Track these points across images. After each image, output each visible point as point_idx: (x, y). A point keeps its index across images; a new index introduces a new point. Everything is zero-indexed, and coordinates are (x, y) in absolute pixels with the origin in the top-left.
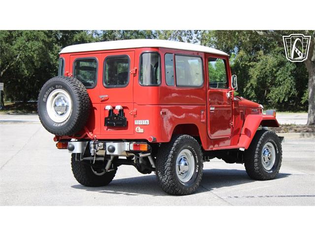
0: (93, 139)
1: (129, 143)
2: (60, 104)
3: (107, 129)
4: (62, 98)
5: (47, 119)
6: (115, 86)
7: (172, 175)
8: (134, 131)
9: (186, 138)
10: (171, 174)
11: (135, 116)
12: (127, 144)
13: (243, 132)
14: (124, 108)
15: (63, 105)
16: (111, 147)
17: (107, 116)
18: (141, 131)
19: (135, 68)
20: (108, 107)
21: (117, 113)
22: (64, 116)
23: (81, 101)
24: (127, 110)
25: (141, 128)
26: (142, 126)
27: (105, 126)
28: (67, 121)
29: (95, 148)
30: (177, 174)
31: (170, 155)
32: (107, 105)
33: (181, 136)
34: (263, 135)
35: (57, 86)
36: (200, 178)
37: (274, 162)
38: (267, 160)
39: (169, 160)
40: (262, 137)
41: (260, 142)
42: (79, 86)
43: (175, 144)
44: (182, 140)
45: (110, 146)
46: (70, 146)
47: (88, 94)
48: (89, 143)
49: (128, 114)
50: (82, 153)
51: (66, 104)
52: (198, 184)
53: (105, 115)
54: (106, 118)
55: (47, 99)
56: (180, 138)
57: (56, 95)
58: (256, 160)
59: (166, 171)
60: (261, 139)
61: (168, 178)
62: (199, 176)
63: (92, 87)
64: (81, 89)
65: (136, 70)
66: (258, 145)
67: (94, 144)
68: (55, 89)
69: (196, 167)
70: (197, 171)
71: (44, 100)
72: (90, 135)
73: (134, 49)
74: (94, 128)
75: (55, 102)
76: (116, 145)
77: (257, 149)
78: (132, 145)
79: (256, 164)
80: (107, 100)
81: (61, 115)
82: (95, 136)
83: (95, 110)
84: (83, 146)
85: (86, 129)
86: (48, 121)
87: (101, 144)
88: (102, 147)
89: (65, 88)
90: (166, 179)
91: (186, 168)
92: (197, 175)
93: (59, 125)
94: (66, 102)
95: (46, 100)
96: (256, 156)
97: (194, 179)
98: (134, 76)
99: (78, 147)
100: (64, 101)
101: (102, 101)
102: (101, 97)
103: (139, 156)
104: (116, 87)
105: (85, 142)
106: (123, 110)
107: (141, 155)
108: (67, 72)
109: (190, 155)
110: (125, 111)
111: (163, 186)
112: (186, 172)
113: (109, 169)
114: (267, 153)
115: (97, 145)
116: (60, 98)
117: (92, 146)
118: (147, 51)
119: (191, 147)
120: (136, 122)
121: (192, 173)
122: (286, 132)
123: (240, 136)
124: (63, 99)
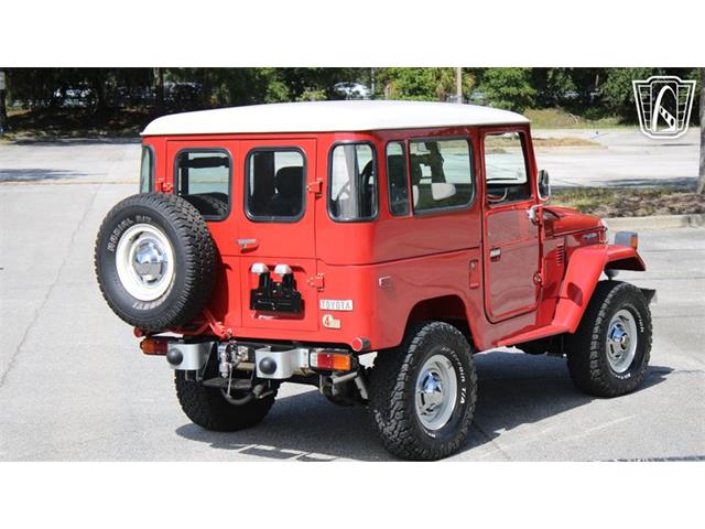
0: (226, 340)
1: (307, 351)
2: (147, 258)
3: (257, 316)
4: (151, 245)
5: (118, 290)
6: (273, 218)
7: (408, 418)
8: (319, 322)
9: (437, 331)
10: (405, 417)
11: (322, 290)
12: (303, 351)
13: (563, 292)
14: (294, 269)
15: (154, 260)
16: (266, 363)
17: (256, 287)
18: (335, 324)
19: (319, 179)
20: (259, 268)
21: (278, 281)
22: (156, 284)
23: (195, 253)
24: (302, 274)
25: (335, 318)
26: (337, 314)
27: (251, 308)
28: (164, 298)
29: (229, 359)
30: (419, 412)
31: (402, 375)
32: (256, 262)
33: (426, 328)
34: (610, 296)
35: (138, 217)
36: (471, 416)
37: (634, 353)
38: (618, 349)
39: (400, 385)
40: (607, 301)
41: (602, 313)
42: (190, 218)
43: (413, 348)
44: (428, 336)
45: (264, 359)
46: (173, 354)
47: (210, 236)
48: (215, 347)
49: (305, 285)
50: (200, 371)
51: (159, 258)
52: (465, 430)
53: (251, 283)
54: (253, 292)
55: (116, 245)
56: (423, 333)
57: (137, 237)
58: (594, 354)
59: (392, 412)
60: (604, 306)
61: (399, 426)
62: (467, 412)
63: (219, 218)
64: (195, 226)
65: (321, 184)
66: (599, 320)
67: (228, 351)
68: (135, 222)
69: (459, 392)
70: (463, 402)
71: (110, 247)
72: (218, 328)
73: (316, 136)
74: (227, 312)
75: (135, 254)
76: (278, 357)
77: (596, 329)
78: (314, 355)
79: (594, 364)
80: (255, 249)
81: (150, 282)
82: (230, 330)
83: (228, 271)
84: (201, 353)
85: (208, 313)
86: (122, 296)
87: (244, 349)
88: (246, 357)
89: (157, 221)
90: (392, 427)
91: (438, 398)
92: (463, 411)
93: (146, 308)
94: (160, 254)
95: (115, 249)
96: (594, 345)
97: (455, 421)
98: (317, 198)
99: (191, 357)
100: (155, 252)
101: (244, 251)
102: (241, 242)
103: (331, 381)
104: (275, 222)
105: (206, 344)
106: (292, 275)
107: (336, 379)
108: (162, 179)
109: (447, 366)
110: (297, 275)
111: (386, 443)
112: (438, 407)
113: (261, 394)
114: (618, 334)
115: (233, 353)
116: (147, 244)
117: (223, 355)
118: (346, 141)
119: (448, 350)
120: (325, 304)
121: (452, 405)
122: (650, 214)
123: (557, 302)
124: (155, 247)
